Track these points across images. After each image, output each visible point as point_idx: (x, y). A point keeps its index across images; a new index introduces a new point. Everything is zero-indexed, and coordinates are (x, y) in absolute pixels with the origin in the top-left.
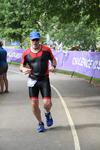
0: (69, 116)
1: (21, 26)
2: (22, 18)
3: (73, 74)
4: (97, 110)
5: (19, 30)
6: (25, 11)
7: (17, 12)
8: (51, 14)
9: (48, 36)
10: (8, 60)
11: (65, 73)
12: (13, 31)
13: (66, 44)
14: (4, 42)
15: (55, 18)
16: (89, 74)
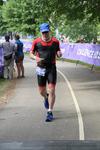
0: (74, 97)
2: (36, 16)
3: (78, 62)
4: (97, 92)
8: (60, 12)
9: (57, 31)
10: (24, 51)
12: (28, 27)
13: (73, 37)
14: (21, 36)
15: (63, 16)
16: (91, 63)
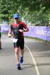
1: (8, 13)
2: (9, 9)
3: (36, 39)
5: (7, 15)
6: (11, 5)
7: (6, 6)
8: (24, 7)
9: (23, 18)
11: (32, 38)
13: (33, 23)
15: (27, 9)
16: (45, 39)
